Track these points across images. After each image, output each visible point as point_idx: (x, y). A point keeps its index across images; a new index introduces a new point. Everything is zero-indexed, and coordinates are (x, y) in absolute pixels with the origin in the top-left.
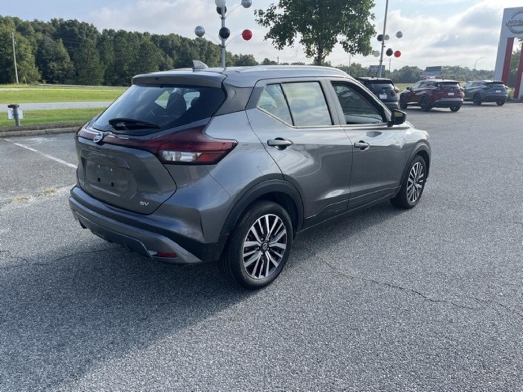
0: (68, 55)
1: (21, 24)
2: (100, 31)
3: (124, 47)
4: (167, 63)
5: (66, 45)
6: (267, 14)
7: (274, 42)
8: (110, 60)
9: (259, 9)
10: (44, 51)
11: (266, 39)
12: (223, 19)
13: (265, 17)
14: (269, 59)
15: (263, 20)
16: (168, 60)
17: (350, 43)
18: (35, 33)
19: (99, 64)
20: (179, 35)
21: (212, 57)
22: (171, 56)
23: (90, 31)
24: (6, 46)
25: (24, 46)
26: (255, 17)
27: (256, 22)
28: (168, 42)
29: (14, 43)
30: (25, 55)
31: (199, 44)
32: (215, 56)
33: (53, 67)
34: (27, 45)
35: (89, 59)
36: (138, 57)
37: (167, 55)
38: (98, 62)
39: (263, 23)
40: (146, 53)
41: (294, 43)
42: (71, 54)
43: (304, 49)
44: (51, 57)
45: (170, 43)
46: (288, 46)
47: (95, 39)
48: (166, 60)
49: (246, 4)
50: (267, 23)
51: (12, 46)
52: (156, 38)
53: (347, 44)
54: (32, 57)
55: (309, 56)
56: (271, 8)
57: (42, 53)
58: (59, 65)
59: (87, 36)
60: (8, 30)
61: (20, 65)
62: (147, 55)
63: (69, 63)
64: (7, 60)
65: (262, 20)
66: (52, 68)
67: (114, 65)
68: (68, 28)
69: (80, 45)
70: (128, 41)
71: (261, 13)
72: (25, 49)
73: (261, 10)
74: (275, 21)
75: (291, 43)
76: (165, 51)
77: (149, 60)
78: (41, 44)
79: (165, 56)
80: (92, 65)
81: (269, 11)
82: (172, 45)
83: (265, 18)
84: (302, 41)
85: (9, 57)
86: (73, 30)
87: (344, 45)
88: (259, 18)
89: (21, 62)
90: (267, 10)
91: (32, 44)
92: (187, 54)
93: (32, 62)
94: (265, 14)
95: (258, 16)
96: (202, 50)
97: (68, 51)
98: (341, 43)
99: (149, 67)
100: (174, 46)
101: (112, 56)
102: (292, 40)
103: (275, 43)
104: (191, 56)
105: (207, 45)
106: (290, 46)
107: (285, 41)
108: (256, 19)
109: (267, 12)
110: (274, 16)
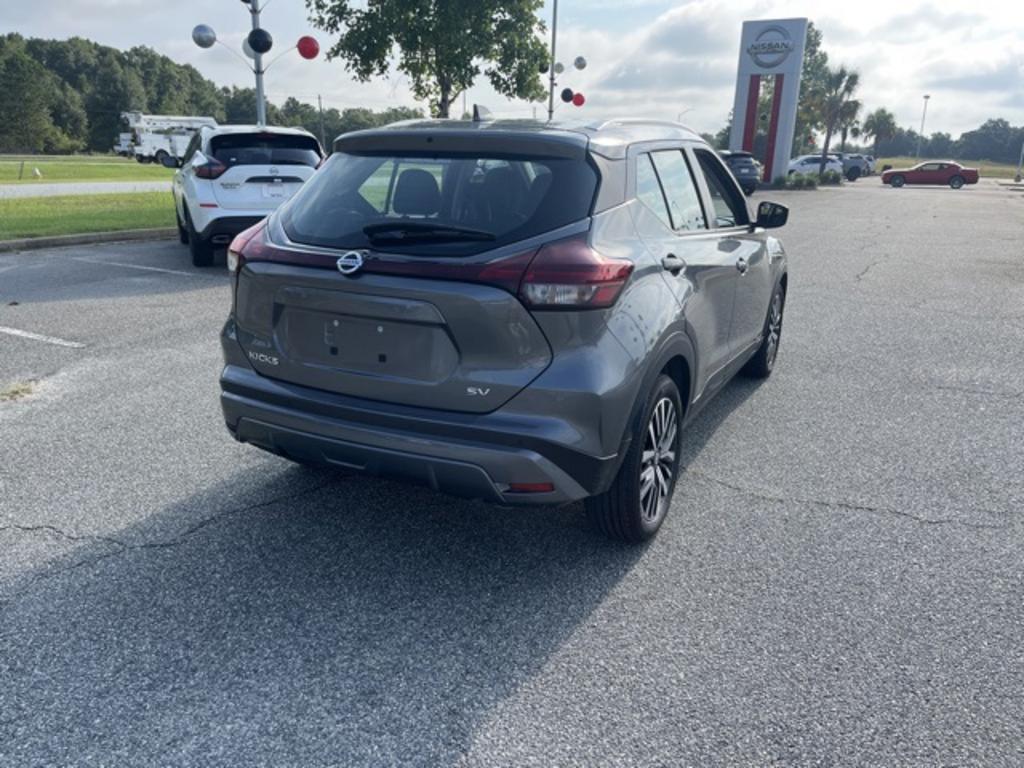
4: (68, 102)
6: (333, 8)
7: (348, 65)
11: (329, 58)
12: (255, 11)
13: (328, 12)
14: (297, 99)
15: (326, 20)
16: (69, 94)
17: (503, 75)
20: (92, 41)
21: (172, 89)
22: (77, 86)
26: (307, 13)
27: (309, 22)
28: (66, 57)
31: (140, 61)
32: (178, 88)
37: (67, 84)
39: (326, 25)
40: (18, 80)
41: (389, 69)
43: (409, 83)
45: (71, 57)
46: (378, 75)
48: (65, 95)
50: (333, 26)
52: (39, 47)
53: (499, 77)
55: (419, 97)
62: (22, 84)
65: (322, 18)
71: (320, 5)
74: (349, 22)
75: (383, 69)
76: (60, 76)
79: (62, 88)
81: (336, 3)
82: (76, 61)
83: (330, 15)
84: (402, 66)
87: (493, 78)
88: (315, 15)
92: (115, 81)
94: (329, 8)
95: (315, 11)
96: (147, 73)
98: (486, 73)
99: (31, 112)
100: (80, 64)
102: (385, 63)
103: (350, 67)
104: (124, 86)
105: (158, 63)
106: (381, 76)
107: (372, 65)
108: (309, 16)
109: (333, 4)
110: (346, 13)
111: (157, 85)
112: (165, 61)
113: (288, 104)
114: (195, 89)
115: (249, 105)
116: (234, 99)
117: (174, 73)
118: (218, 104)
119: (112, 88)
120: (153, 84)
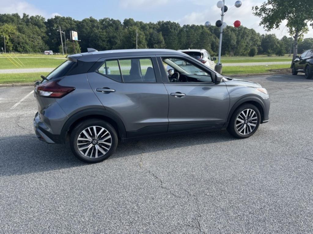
0: (164, 40)
1: (143, 25)
2: (182, 26)
3: (192, 34)
4: (216, 42)
5: (163, 35)
6: (261, 9)
8: (183, 42)
10: (152, 38)
11: (260, 25)
12: (222, 15)
13: (259, 10)
15: (258, 13)
16: (217, 40)
18: (149, 29)
19: (177, 44)
21: (246, 37)
23: (176, 27)
24: (133, 37)
28: (219, 30)
29: (137, 35)
30: (142, 41)
33: (156, 47)
34: (143, 36)
35: (172, 42)
36: (199, 39)
37: (217, 37)
38: (177, 43)
41: (279, 26)
42: (165, 39)
43: (288, 30)
44: (155, 42)
46: (275, 28)
47: (178, 31)
48: (216, 40)
49: (238, 5)
50: (259, 15)
51: (136, 37)
52: (212, 28)
54: (145, 42)
56: (264, 5)
57: (151, 40)
58: (159, 46)
59: (174, 29)
60: (136, 28)
62: (204, 38)
63: (164, 45)
64: (133, 43)
67: (185, 44)
68: (165, 26)
69: (169, 35)
70: (195, 31)
71: (257, 8)
72: (142, 38)
73: (257, 6)
74: (266, 13)
75: (277, 26)
76: (216, 35)
77: (205, 41)
78: (151, 35)
79: (215, 38)
80: (174, 46)
81: (262, 7)
84: (287, 25)
85: (134, 42)
86: (167, 27)
88: (255, 12)
89: (140, 45)
90: (261, 7)
91: (146, 35)
92: (228, 36)
93: (145, 44)
94: (259, 9)
95: (255, 10)
96: (239, 33)
97: (164, 38)
99: (205, 45)
101: (184, 40)
102: (279, 24)
103: (265, 27)
104: (230, 37)
105: (243, 29)
106: (277, 29)
107: (273, 26)
108: (253, 12)
109: (261, 8)
110: (265, 10)
111: (241, 36)
112: (245, 28)
113: (283, 38)
114: (253, 36)
115: (269, 39)
116: (265, 38)
117: (247, 32)
118: (259, 40)
119: (227, 38)
120: (240, 36)
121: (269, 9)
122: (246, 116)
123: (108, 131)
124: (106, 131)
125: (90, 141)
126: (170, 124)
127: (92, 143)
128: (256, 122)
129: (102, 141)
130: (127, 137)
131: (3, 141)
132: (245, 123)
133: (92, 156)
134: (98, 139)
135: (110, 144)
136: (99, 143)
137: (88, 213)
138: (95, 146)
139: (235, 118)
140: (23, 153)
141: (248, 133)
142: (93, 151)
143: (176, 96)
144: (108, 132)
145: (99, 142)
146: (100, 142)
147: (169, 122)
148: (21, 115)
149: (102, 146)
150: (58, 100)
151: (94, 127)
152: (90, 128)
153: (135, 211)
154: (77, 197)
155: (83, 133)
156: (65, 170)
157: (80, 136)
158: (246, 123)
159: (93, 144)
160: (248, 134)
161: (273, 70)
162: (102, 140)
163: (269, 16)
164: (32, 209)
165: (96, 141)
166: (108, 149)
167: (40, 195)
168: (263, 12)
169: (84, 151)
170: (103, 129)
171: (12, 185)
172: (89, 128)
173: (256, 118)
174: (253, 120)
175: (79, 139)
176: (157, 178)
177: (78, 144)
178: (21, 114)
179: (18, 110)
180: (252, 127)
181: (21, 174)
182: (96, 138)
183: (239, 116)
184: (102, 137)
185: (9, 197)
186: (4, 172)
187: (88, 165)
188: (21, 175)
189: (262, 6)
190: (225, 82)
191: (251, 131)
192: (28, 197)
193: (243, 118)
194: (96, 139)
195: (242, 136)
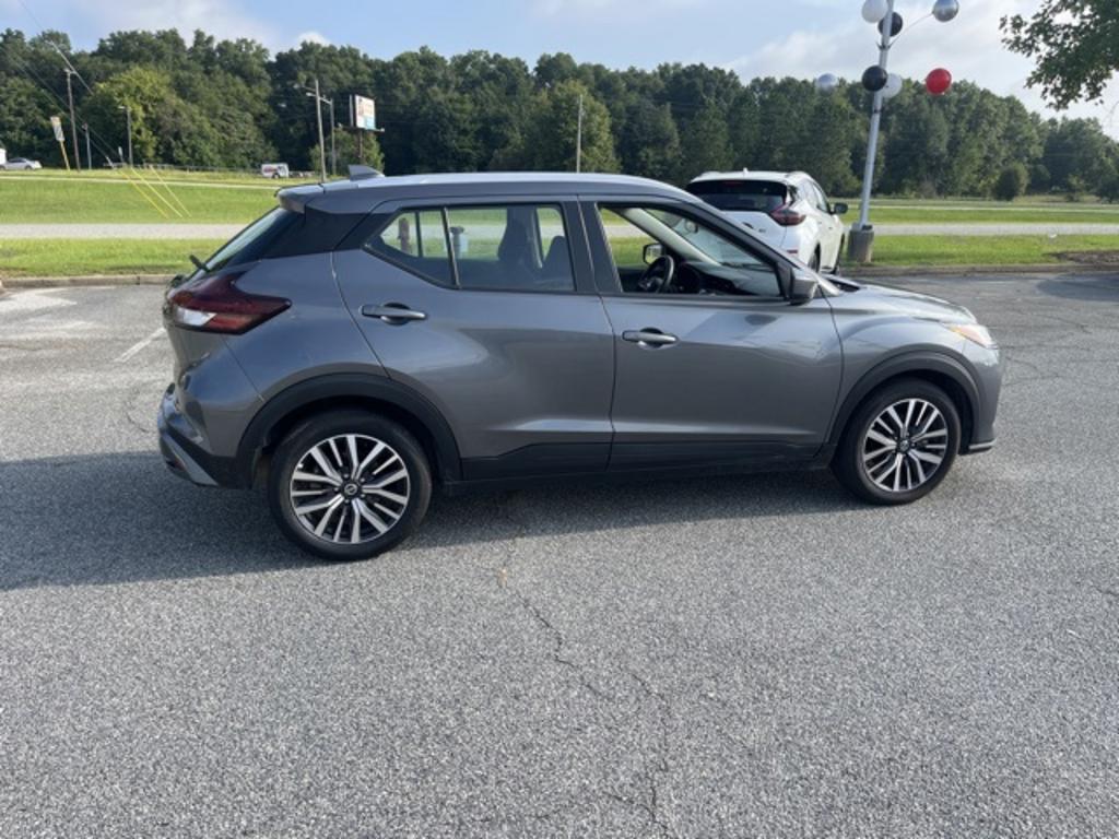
0: (676, 135)
1: (604, 76)
2: (745, 82)
3: (780, 113)
5: (676, 115)
6: (1033, 26)
7: (1046, 90)
8: (748, 141)
9: (1014, 15)
10: (635, 127)
11: (1030, 84)
12: (884, 47)
13: (1027, 32)
15: (1023, 41)
18: (625, 94)
19: (725, 150)
21: (985, 126)
23: (726, 85)
24: (568, 119)
25: (598, 118)
26: (1001, 34)
27: (1004, 44)
29: (582, 113)
30: (597, 135)
32: (992, 123)
33: (647, 157)
34: (604, 117)
35: (707, 141)
36: (806, 133)
38: (722, 145)
39: (1022, 46)
40: (824, 124)
41: (1102, 92)
42: (681, 129)
44: (646, 138)
46: (1087, 100)
47: (732, 101)
49: (944, 13)
50: (1027, 47)
51: (577, 119)
54: (609, 138)
56: (1045, 11)
57: (631, 131)
58: (657, 154)
59: (718, 94)
60: (577, 90)
61: (587, 154)
62: (825, 129)
63: (676, 149)
64: (566, 144)
65: (1018, 38)
66: (644, 159)
67: (754, 150)
68: (685, 81)
69: (697, 114)
70: (794, 100)
71: (1017, 24)
72: (600, 124)
73: (1018, 17)
74: (1052, 40)
75: (1095, 92)
77: (828, 139)
78: (633, 112)
80: (711, 153)
81: (1038, 20)
83: (1027, 36)
85: (571, 140)
86: (693, 85)
88: (1011, 36)
89: (588, 148)
90: (1034, 18)
91: (613, 113)
92: (917, 121)
93: (608, 149)
94: (1028, 27)
95: (1009, 32)
96: (961, 110)
97: (678, 127)
99: (826, 155)
100: (893, 105)
101: (752, 133)
102: (1100, 85)
103: (1048, 94)
104: (926, 126)
105: (976, 98)
106: (1092, 102)
107: (1079, 89)
108: (1003, 37)
109: (1034, 21)
110: (1051, 29)
111: (969, 122)
112: (986, 94)
114: (1012, 122)
116: (1061, 132)
117: (990, 107)
119: (913, 128)
120: (964, 121)
121: (1064, 28)
122: (903, 426)
123: (398, 452)
124: (391, 455)
125: (333, 486)
126: (615, 440)
127: (341, 491)
128: (944, 446)
129: (376, 489)
130: (462, 479)
131: (68, 469)
132: (898, 450)
133: (341, 536)
134: (363, 480)
135: (403, 500)
136: (368, 494)
137: (291, 727)
138: (350, 504)
139: (862, 428)
140: (126, 514)
141: (910, 487)
142: (343, 518)
143: (642, 343)
144: (396, 456)
145: (365, 491)
146: (368, 489)
147: (614, 434)
148: (144, 384)
149: (377, 505)
150: (234, 340)
151: (351, 439)
152: (338, 442)
153: (448, 732)
154: (266, 670)
155: (310, 456)
156: (247, 578)
157: (300, 465)
158: (903, 449)
159: (346, 497)
160: (911, 491)
161: (1071, 256)
162: (377, 483)
163: (1063, 52)
164: (114, 699)
165: (355, 487)
166: (397, 517)
167: (151, 655)
168: (1041, 37)
169: (315, 518)
170: (380, 446)
171: (67, 617)
172: (331, 441)
173: (943, 432)
174: (931, 441)
175: (298, 475)
176: (548, 625)
177: (294, 493)
178: (146, 380)
179: (137, 368)
180: (926, 466)
181: (104, 583)
182: (356, 474)
183: (877, 424)
184: (375, 472)
185: (50, 657)
186: (51, 572)
187: (327, 565)
188: (105, 587)
189: (1038, 15)
190: (829, 299)
191: (923, 479)
192: (110, 661)
193: (891, 431)
194: (358, 477)
195: (887, 496)
